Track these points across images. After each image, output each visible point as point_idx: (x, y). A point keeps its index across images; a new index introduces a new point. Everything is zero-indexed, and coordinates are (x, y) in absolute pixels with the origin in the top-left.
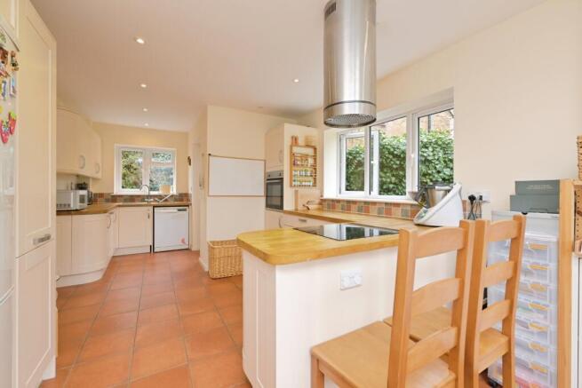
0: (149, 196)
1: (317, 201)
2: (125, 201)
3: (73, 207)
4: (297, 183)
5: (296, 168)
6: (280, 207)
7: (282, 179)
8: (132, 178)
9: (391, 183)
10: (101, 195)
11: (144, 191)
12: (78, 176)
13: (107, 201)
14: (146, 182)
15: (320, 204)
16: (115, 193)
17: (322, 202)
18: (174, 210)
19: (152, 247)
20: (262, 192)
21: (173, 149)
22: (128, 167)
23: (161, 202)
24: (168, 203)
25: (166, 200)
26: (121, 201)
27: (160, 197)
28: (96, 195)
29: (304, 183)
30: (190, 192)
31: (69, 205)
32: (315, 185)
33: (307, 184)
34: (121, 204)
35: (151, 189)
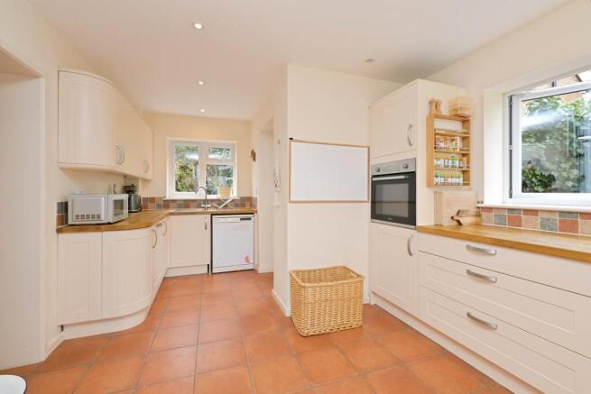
0: (206, 201)
1: (473, 211)
2: (180, 206)
3: (104, 219)
4: (440, 180)
5: (439, 155)
6: (410, 220)
7: (413, 174)
8: (188, 181)
9: (568, 179)
10: (152, 200)
11: (200, 194)
12: (125, 176)
13: (159, 206)
14: (202, 183)
15: (478, 215)
16: (167, 198)
17: (482, 211)
18: (236, 219)
19: (210, 267)
20: (365, 194)
21: (235, 142)
22: (183, 168)
23: (220, 209)
24: (228, 211)
25: (226, 206)
26: (173, 208)
27: (219, 202)
28: (146, 199)
29: (450, 180)
30: (254, 196)
31: (99, 216)
32: (467, 182)
33: (454, 180)
34: (173, 211)
35: (209, 192)
